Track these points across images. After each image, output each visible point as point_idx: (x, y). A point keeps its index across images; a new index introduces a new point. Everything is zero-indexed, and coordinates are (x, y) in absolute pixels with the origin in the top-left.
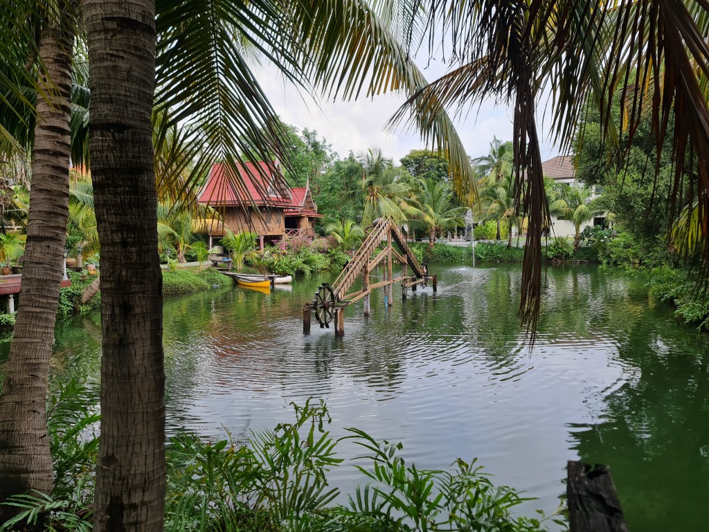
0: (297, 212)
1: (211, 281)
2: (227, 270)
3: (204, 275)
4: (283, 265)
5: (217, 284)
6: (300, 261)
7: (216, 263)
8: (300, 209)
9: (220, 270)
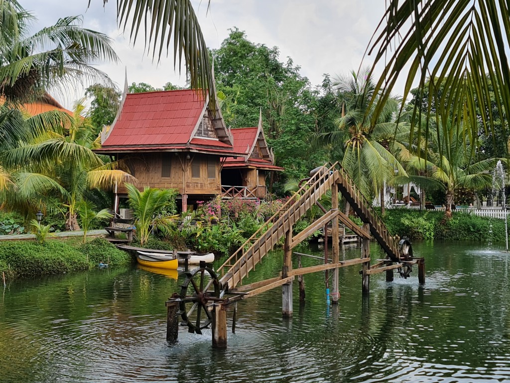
0: (243, 162)
1: (97, 258)
2: (126, 243)
3: (88, 249)
4: (210, 238)
5: (105, 262)
6: (236, 231)
7: (113, 233)
8: (247, 158)
9: (114, 242)
